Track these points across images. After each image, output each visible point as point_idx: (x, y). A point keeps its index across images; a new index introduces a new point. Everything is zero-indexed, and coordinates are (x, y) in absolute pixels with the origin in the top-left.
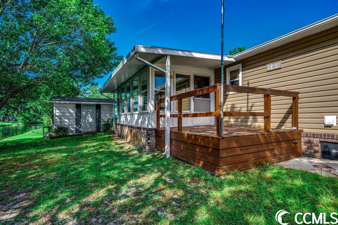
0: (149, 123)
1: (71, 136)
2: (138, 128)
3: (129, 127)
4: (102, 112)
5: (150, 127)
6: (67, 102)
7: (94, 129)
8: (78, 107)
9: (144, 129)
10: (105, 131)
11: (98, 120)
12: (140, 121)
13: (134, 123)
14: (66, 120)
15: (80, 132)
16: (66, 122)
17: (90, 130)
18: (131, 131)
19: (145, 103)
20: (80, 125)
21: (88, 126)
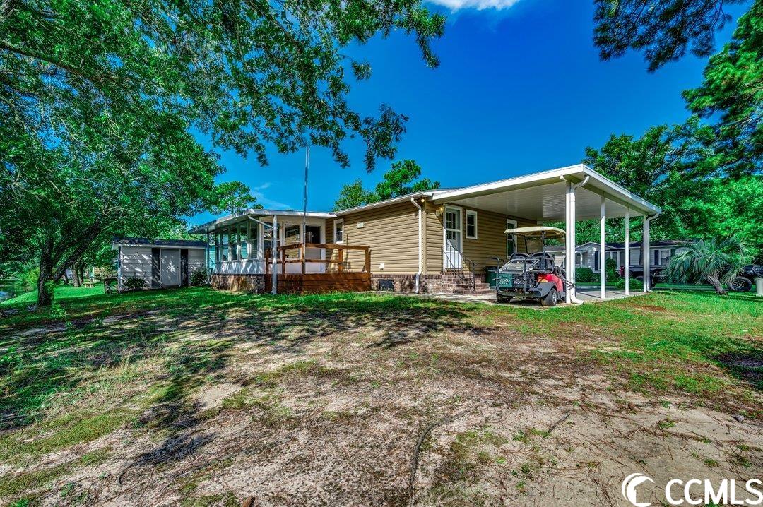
0: (258, 269)
1: (146, 290)
2: (247, 275)
3: (235, 275)
4: (190, 259)
5: (259, 273)
6: (141, 246)
7: (178, 282)
8: (156, 252)
9: (253, 275)
10: (196, 284)
11: (185, 269)
12: (248, 269)
13: (241, 272)
14: (138, 270)
15: (159, 285)
16: (139, 272)
17: (172, 283)
18: (238, 280)
19: (255, 249)
20: (159, 276)
21: (170, 278)
